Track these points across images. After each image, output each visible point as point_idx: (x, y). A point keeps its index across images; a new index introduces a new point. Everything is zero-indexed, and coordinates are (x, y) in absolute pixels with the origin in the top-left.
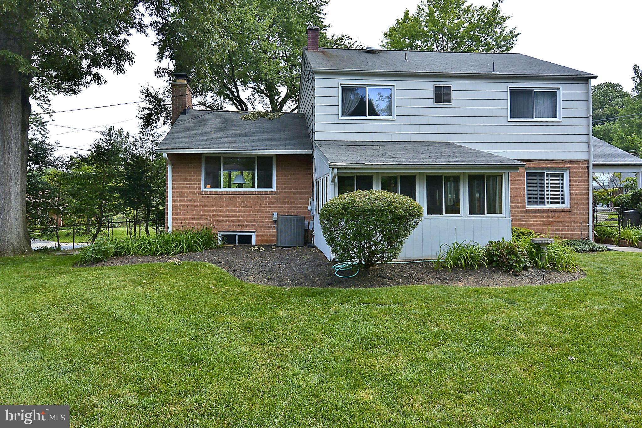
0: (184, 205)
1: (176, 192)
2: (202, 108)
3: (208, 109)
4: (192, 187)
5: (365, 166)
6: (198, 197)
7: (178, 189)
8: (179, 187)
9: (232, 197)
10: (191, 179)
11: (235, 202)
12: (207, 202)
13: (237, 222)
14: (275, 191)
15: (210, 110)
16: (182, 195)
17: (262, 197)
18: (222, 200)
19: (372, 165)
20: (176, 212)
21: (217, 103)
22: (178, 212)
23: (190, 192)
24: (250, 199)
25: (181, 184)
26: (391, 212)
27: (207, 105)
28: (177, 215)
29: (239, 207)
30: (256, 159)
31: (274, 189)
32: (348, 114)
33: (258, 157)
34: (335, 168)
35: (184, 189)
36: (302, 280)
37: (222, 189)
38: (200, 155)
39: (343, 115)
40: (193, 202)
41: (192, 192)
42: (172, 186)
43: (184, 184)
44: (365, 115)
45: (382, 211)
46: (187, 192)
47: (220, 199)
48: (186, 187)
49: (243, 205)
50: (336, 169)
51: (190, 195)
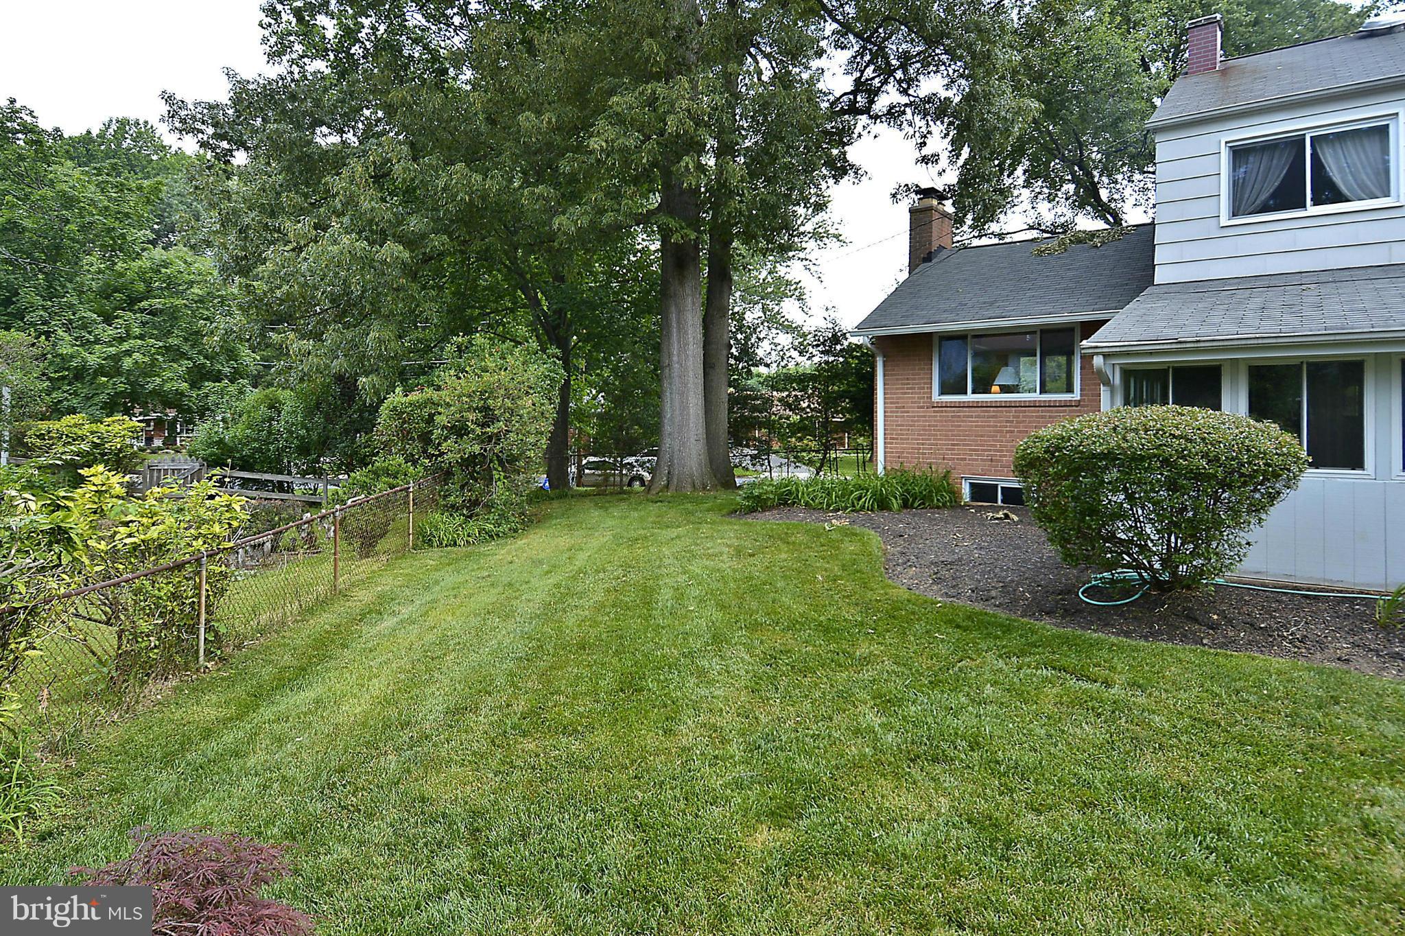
0: (903, 425)
1: (891, 403)
2: (1034, 234)
3: (1046, 235)
4: (916, 393)
5: (1179, 346)
6: (927, 412)
7: (893, 398)
8: (895, 394)
9: (987, 412)
10: (914, 379)
11: (995, 422)
12: (941, 421)
13: (997, 461)
14: (1079, 398)
15: (1049, 235)
16: (900, 408)
17: (1049, 411)
18: (968, 417)
19: (1199, 341)
20: (891, 439)
21: (1062, 220)
22: (893, 439)
23: (912, 403)
24: (1024, 417)
25: (897, 389)
26: (1166, 462)
27: (1043, 228)
28: (892, 443)
29: (1001, 431)
30: (1039, 333)
31: (1076, 395)
32: (1251, 209)
33: (1041, 330)
34: (1097, 354)
35: (903, 398)
36: (993, 593)
37: (970, 397)
38: (929, 335)
39: (1234, 215)
40: (918, 421)
41: (915, 403)
42: (885, 394)
43: (903, 389)
44: (1304, 206)
45: (1137, 459)
46: (907, 403)
47: (964, 416)
48: (905, 393)
49: (1010, 426)
50: (1101, 357)
51: (914, 407)
